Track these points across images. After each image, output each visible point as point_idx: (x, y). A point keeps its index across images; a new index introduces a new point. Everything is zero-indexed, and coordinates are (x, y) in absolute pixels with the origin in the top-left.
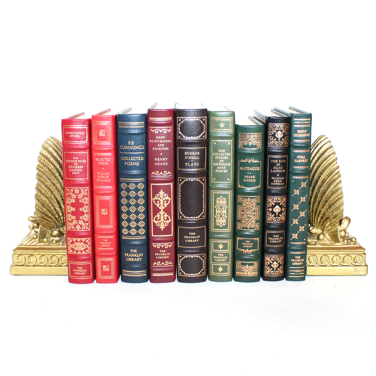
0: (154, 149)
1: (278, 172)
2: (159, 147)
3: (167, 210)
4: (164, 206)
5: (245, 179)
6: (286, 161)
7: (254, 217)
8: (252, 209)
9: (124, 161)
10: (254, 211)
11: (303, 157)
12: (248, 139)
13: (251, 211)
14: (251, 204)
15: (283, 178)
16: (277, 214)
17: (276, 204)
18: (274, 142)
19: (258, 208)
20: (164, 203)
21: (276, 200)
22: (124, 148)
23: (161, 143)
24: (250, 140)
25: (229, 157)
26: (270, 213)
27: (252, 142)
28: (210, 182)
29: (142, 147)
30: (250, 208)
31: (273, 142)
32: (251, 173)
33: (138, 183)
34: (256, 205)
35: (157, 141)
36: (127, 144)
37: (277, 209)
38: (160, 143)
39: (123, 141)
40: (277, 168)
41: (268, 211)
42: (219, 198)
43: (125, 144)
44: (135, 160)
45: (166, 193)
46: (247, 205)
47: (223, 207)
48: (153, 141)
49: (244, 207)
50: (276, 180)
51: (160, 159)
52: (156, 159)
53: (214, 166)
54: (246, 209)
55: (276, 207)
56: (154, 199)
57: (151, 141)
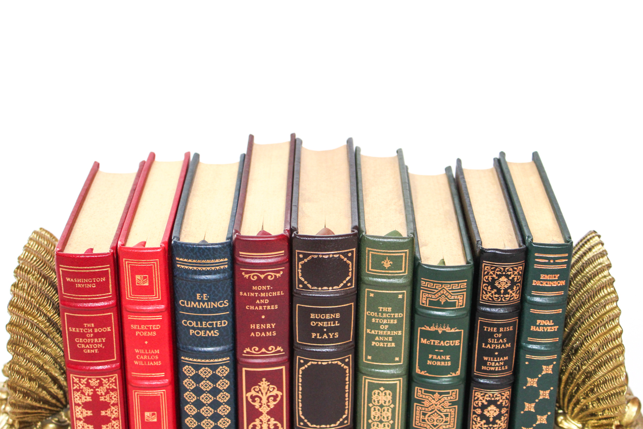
0: (250, 308)
1: (496, 348)
2: (258, 305)
3: (275, 413)
4: (268, 406)
5: (430, 360)
6: (513, 328)
7: (446, 425)
8: (441, 412)
9: (188, 328)
10: (446, 416)
11: (550, 322)
12: (439, 291)
13: (439, 415)
14: (441, 404)
15: (506, 358)
16: (491, 419)
17: (490, 403)
18: (492, 294)
19: (454, 409)
20: (269, 402)
21: (490, 397)
22: (188, 305)
23: (263, 298)
24: (443, 294)
25: (400, 320)
26: (477, 418)
27: (446, 297)
28: (360, 361)
29: (223, 303)
30: (439, 411)
31: (489, 294)
32: (441, 351)
33: (217, 366)
34: (450, 406)
35: (255, 295)
36: (193, 298)
37: (492, 412)
38: (260, 298)
39: (185, 293)
40: (494, 341)
41: (474, 413)
42: (376, 391)
43: (190, 299)
44: (211, 327)
45: (272, 385)
46: (432, 405)
47: (384, 406)
48: (247, 294)
49: (427, 408)
50: (492, 362)
51: (260, 326)
52: (252, 326)
53: (368, 334)
54: (431, 411)
55: (489, 408)
56: (249, 395)
57: (243, 293)
